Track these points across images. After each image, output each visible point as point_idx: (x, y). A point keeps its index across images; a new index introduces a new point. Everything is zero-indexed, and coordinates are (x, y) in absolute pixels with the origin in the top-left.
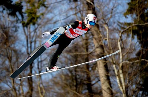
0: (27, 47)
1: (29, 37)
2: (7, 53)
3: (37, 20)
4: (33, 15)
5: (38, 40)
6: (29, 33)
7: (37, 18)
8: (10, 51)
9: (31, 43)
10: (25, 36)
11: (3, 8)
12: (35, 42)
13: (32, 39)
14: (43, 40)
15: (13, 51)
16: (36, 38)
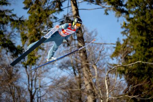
0: (28, 85)
1: (30, 75)
2: (11, 90)
3: (35, 61)
4: (32, 57)
5: (38, 79)
6: (30, 73)
7: (36, 59)
8: (14, 88)
9: (32, 81)
10: (27, 75)
11: (7, 50)
12: (36, 80)
13: (33, 77)
14: (42, 79)
15: (16, 88)
16: (36, 77)
